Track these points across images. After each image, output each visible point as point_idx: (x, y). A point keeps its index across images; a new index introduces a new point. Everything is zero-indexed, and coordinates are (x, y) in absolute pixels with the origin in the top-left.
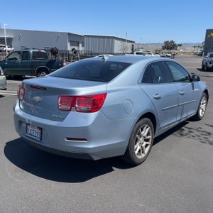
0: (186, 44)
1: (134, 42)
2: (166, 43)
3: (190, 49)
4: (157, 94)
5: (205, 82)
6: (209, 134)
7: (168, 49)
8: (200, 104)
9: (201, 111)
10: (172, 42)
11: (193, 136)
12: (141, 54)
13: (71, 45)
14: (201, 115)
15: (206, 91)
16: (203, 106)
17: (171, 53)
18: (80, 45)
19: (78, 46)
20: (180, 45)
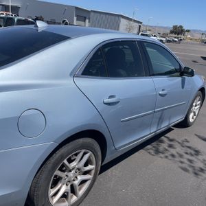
0: (195, 31)
1: (141, 23)
2: (175, 27)
3: (198, 36)
4: (111, 97)
5: (203, 77)
6: (197, 153)
7: (175, 33)
8: (192, 106)
9: (192, 115)
10: (181, 27)
11: (173, 156)
12: (147, 35)
13: (77, 20)
14: (191, 120)
15: (202, 90)
16: (196, 109)
17: (178, 38)
18: (87, 21)
19: (85, 21)
20: (188, 31)
